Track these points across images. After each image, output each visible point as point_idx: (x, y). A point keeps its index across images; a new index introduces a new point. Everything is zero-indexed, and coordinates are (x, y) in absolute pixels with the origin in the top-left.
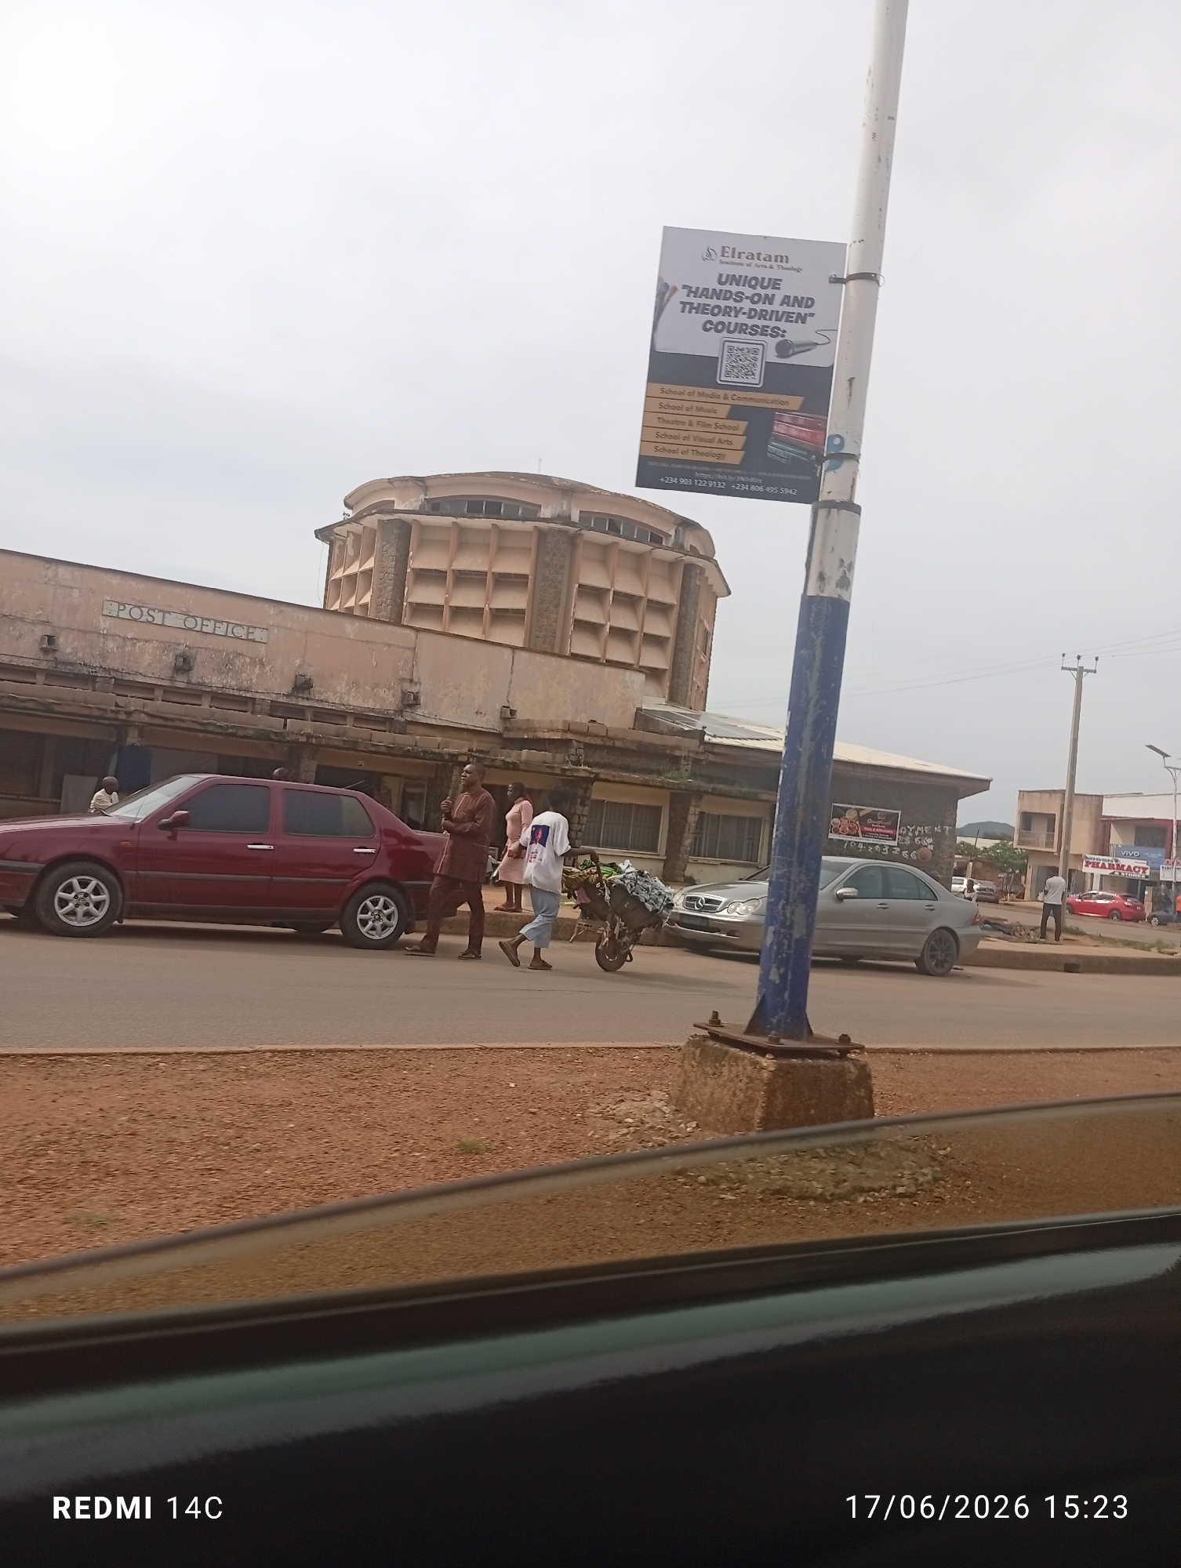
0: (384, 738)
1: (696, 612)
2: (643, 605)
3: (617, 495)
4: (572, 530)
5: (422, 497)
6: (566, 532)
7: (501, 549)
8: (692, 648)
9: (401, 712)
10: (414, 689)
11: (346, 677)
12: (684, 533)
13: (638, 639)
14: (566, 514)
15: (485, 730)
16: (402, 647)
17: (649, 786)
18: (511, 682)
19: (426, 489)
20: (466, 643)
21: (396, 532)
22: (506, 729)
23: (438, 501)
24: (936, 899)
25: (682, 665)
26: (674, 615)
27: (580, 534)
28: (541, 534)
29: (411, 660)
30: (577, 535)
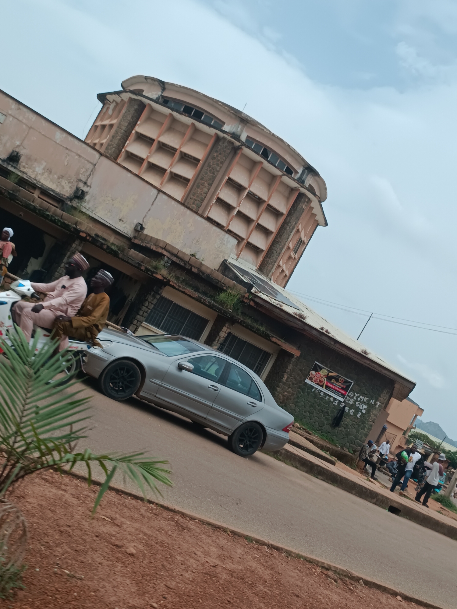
0: (54, 210)
1: (296, 224)
2: (264, 206)
3: (273, 135)
4: (237, 144)
5: (160, 93)
6: (233, 143)
7: (192, 139)
8: (285, 244)
9: (71, 199)
10: (85, 189)
11: (44, 164)
12: (307, 175)
13: (253, 225)
14: (238, 133)
15: (121, 232)
16: (88, 161)
17: (200, 302)
18: (149, 210)
19: (164, 89)
20: (129, 175)
21: (136, 107)
22: (135, 237)
23: (167, 99)
24: (261, 400)
25: (275, 252)
26: (281, 220)
27: (241, 148)
28: (218, 139)
29: (90, 170)
30: (239, 148)
